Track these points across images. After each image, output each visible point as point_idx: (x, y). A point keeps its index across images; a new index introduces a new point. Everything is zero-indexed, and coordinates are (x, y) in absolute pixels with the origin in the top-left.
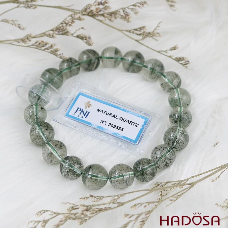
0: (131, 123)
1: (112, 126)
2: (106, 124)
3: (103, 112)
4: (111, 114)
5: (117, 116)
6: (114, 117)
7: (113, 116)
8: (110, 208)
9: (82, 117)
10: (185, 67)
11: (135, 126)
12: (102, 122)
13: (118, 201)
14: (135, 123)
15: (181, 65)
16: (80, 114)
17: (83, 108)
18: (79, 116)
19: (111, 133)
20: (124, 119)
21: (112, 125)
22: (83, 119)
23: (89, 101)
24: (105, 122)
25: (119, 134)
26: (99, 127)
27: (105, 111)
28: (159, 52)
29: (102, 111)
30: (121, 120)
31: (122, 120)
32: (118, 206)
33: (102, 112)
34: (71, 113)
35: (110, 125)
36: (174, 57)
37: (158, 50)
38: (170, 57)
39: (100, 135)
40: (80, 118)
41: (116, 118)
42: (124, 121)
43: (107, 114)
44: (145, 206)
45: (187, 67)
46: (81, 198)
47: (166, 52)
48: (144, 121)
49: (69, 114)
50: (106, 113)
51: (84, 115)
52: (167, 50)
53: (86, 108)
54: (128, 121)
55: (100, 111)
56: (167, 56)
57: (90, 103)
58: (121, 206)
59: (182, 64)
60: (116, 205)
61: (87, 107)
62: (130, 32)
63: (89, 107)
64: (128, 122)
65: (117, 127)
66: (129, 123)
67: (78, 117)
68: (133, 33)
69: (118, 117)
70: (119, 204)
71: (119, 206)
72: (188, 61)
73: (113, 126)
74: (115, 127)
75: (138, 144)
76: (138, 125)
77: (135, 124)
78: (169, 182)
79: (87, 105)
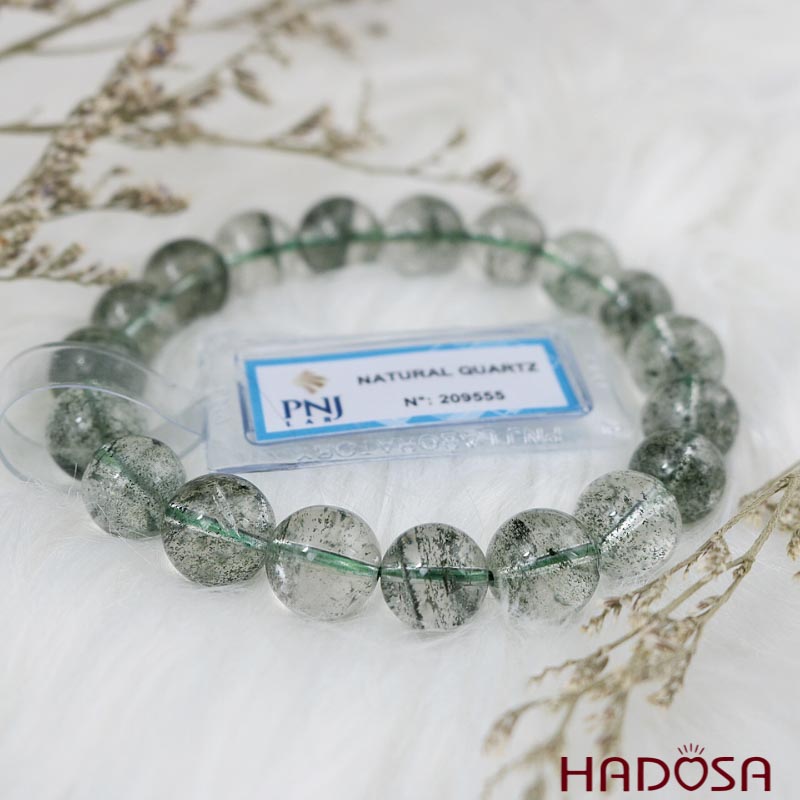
0: (507, 366)
1: (455, 399)
2: (430, 401)
3: (386, 377)
8: (716, 600)
14: (519, 365)
16: (309, 415)
17: (301, 395)
19: (475, 418)
20: (474, 367)
21: (454, 396)
24: (422, 398)
25: (503, 411)
27: (390, 373)
29: (378, 375)
35: (448, 400)
41: (444, 374)
43: (405, 375)
49: (268, 431)
50: (395, 375)
51: (328, 409)
53: (312, 391)
54: (493, 366)
55: (372, 381)
58: (749, 568)
60: (728, 577)
61: (315, 387)
63: (320, 385)
65: (474, 395)
66: (501, 368)
69: (452, 370)
70: (737, 567)
71: (740, 572)
75: (590, 409)
77: (526, 367)
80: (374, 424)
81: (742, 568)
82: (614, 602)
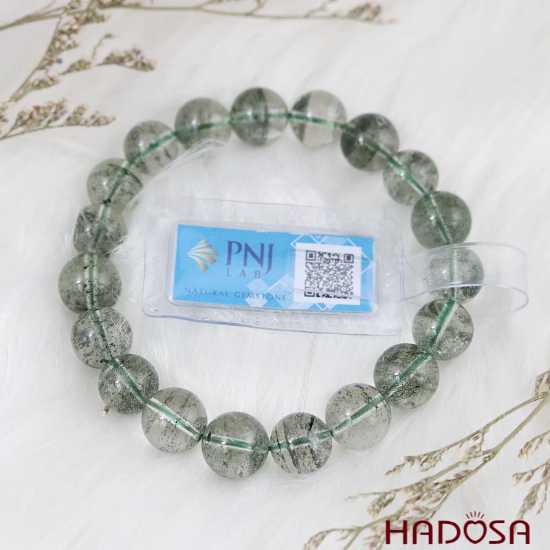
8: (468, 473)
13: (484, 448)
32: (485, 462)
46: (387, 473)
58: (493, 457)
70: (486, 455)
71: (487, 459)
81: (489, 457)
82: (410, 459)
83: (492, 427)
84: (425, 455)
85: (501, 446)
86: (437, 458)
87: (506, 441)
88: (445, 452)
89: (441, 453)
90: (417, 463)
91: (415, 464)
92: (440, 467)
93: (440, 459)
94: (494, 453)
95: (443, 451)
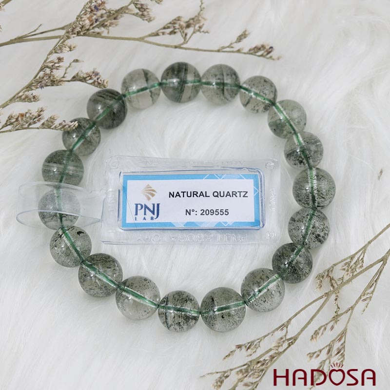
0: (234, 194)
1: (207, 213)
2: (196, 213)
3: (181, 194)
4: (195, 194)
5: (206, 192)
6: (203, 195)
7: (200, 195)
8: (280, 354)
9: (152, 218)
10: (268, 58)
11: (244, 196)
12: (188, 212)
13: (288, 337)
14: (240, 192)
15: (261, 58)
16: (145, 214)
17: (144, 202)
18: (145, 219)
19: (212, 226)
20: (220, 192)
21: (207, 211)
22: (154, 221)
23: (148, 185)
24: (193, 211)
25: (226, 223)
26: (188, 224)
27: (184, 192)
28: (218, 51)
29: (178, 193)
30: (217, 196)
31: (219, 196)
32: (289, 345)
33: (178, 195)
34: (130, 219)
35: (204, 213)
36: (246, 50)
37: (217, 49)
38: (239, 51)
39: (196, 236)
40: (148, 220)
41: (206, 196)
42: (222, 195)
43: (189, 195)
44: (332, 328)
45: (271, 57)
46: (225, 358)
47: (232, 47)
48: (253, 183)
49: (127, 222)
50: (185, 194)
51: (153, 213)
52: (231, 44)
53: (149, 199)
54: (228, 192)
55: (175, 196)
56: (233, 52)
57: (151, 187)
58: (294, 342)
59: (262, 56)
60: (286, 345)
61: (150, 196)
62: (157, 35)
63: (153, 195)
64: (228, 194)
65: (216, 212)
66: (231, 195)
67: (144, 221)
68: (163, 33)
69: (210, 194)
70: (290, 341)
71: (291, 344)
72: (271, 48)
73: (210, 213)
74: (213, 212)
75: (264, 225)
76: (247, 192)
77: (243, 194)
78: (335, 265)
79: (149, 193)
80: (170, 224)
81: (291, 342)
82: (239, 347)
83: (292, 320)
84: (249, 343)
85: (299, 334)
86: (257, 346)
87: (302, 330)
88: (262, 341)
89: (259, 342)
90: (244, 349)
91: (243, 350)
92: (260, 352)
93: (259, 346)
94: (295, 339)
95: (261, 340)
